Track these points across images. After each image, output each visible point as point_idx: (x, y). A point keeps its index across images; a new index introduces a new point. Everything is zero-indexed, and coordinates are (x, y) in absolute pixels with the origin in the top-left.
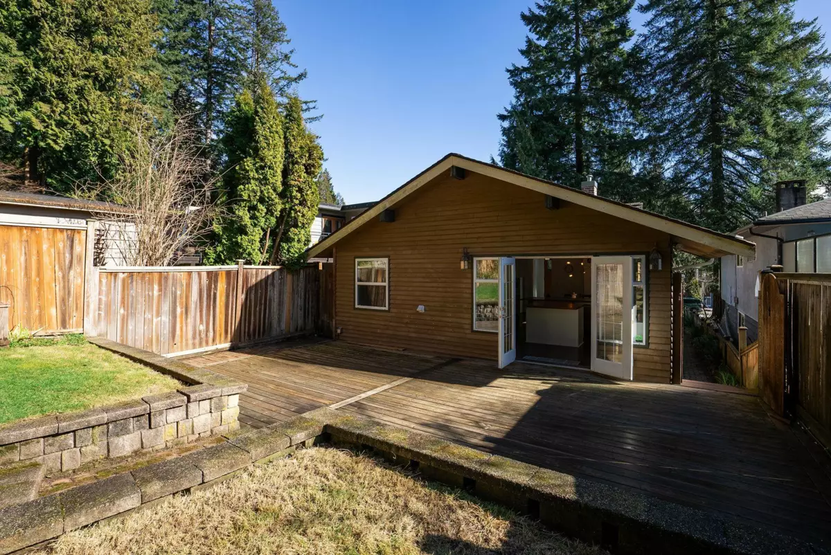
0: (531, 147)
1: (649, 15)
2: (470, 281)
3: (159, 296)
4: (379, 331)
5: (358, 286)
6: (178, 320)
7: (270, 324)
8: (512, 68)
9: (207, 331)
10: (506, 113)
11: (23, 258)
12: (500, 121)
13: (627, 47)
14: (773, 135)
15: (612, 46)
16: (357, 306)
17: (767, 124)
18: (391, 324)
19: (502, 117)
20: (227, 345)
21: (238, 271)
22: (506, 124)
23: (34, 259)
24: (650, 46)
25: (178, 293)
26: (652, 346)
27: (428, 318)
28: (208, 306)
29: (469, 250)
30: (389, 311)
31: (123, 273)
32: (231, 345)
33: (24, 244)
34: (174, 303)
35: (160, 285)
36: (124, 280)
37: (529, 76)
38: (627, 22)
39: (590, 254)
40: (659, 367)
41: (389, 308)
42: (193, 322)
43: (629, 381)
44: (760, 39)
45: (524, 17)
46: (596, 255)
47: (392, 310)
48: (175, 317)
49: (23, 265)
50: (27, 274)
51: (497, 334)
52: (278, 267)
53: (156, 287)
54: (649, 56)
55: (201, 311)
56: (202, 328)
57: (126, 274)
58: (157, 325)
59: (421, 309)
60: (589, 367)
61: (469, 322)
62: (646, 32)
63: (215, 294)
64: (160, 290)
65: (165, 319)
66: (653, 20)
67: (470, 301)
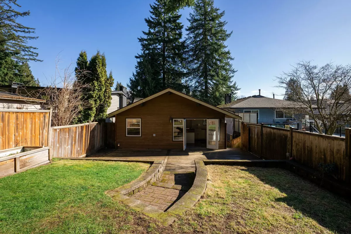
0: (150, 71)
1: (188, 32)
2: (172, 126)
3: (68, 137)
4: (137, 144)
5: (127, 128)
6: (73, 146)
7: (95, 145)
8: (140, 38)
9: (80, 150)
10: (138, 56)
11: (30, 126)
12: (136, 59)
13: (181, 40)
14: (221, 78)
15: (177, 39)
16: (127, 136)
17: (219, 75)
18: (142, 141)
19: (137, 57)
20: (85, 155)
21: (89, 125)
22: (139, 60)
23: (34, 125)
24: (188, 42)
25: (73, 135)
26: (221, 141)
27: (158, 138)
28: (81, 140)
29: (172, 117)
30: (141, 137)
31: (58, 129)
32: (86, 155)
33: (31, 119)
34: (72, 140)
35: (68, 133)
36: (58, 132)
37: (146, 43)
38: (182, 33)
39: (206, 118)
40: (222, 145)
41: (141, 135)
42: (77, 147)
43: (217, 149)
44: (218, 49)
45: (146, 20)
46: (208, 119)
47: (142, 136)
48: (72, 146)
49: (30, 129)
50: (31, 133)
51: (183, 141)
52: (97, 122)
53: (67, 134)
54: (188, 46)
55: (79, 142)
56: (79, 149)
57: (59, 130)
58: (67, 149)
59: (154, 135)
60: (206, 147)
61: (172, 138)
62: (187, 37)
63: (83, 135)
64: (68, 135)
65: (69, 146)
66: (189, 34)
67: (172, 132)
